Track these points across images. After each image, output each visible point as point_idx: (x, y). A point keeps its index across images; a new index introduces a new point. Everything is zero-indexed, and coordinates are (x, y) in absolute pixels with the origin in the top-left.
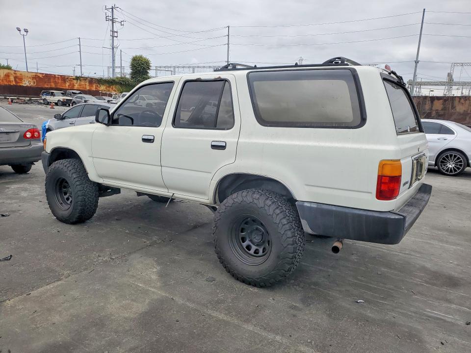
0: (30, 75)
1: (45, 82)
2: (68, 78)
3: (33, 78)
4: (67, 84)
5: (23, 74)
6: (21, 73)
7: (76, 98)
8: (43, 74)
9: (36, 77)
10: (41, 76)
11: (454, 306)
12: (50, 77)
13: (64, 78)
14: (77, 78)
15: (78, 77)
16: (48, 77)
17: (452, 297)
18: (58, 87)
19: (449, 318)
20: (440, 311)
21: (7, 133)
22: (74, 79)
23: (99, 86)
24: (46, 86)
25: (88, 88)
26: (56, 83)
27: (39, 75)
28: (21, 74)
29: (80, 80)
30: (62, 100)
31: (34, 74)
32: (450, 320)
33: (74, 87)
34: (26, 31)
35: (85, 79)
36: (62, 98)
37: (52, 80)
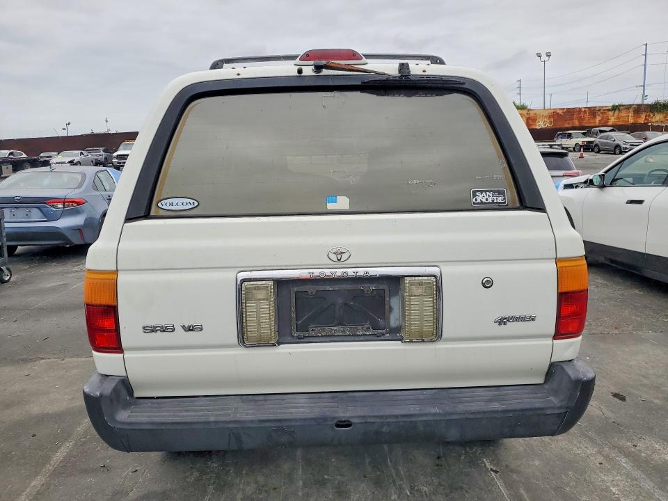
0: (546, 113)
1: (566, 121)
2: (599, 110)
3: (550, 117)
4: (598, 118)
5: (538, 113)
6: (535, 112)
7: (600, 138)
8: (564, 109)
9: (555, 115)
10: (560, 112)
12: (574, 112)
13: (593, 111)
14: (615, 108)
15: (617, 106)
16: (570, 112)
18: (584, 124)
22: (609, 110)
23: (652, 115)
24: (567, 126)
25: (631, 121)
26: (580, 119)
27: (558, 111)
28: (535, 114)
29: (619, 111)
30: (580, 143)
31: (552, 111)
33: (608, 122)
34: (548, 55)
35: (628, 107)
36: (582, 140)
37: (575, 116)
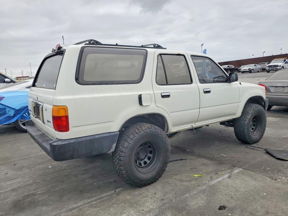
11: (9, 189)
17: (13, 194)
19: (9, 183)
20: (14, 183)
21: (283, 87)
32: (8, 182)
